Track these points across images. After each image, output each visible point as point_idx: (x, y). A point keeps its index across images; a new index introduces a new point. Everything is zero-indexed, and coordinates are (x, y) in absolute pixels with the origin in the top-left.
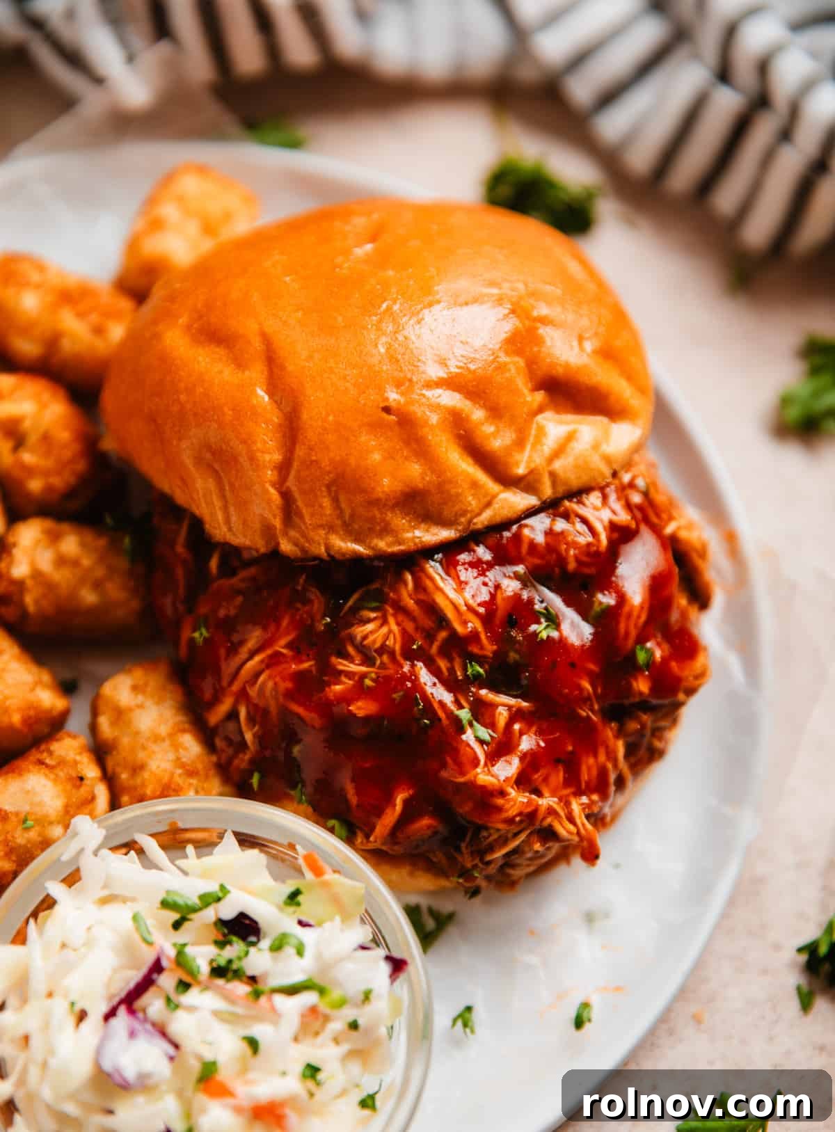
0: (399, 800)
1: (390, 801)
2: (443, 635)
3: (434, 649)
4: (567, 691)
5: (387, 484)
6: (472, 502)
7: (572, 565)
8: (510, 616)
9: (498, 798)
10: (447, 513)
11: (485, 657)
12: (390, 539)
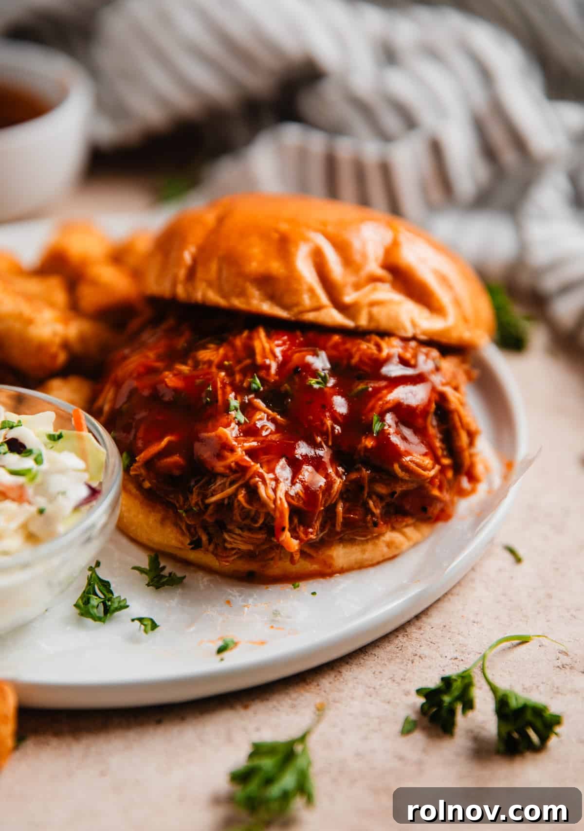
0: (166, 440)
1: (161, 439)
2: (248, 361)
3: (238, 368)
4: (311, 417)
5: (254, 266)
6: (307, 300)
7: (355, 360)
8: (297, 367)
9: (228, 452)
10: (287, 300)
11: (268, 381)
12: (242, 300)
